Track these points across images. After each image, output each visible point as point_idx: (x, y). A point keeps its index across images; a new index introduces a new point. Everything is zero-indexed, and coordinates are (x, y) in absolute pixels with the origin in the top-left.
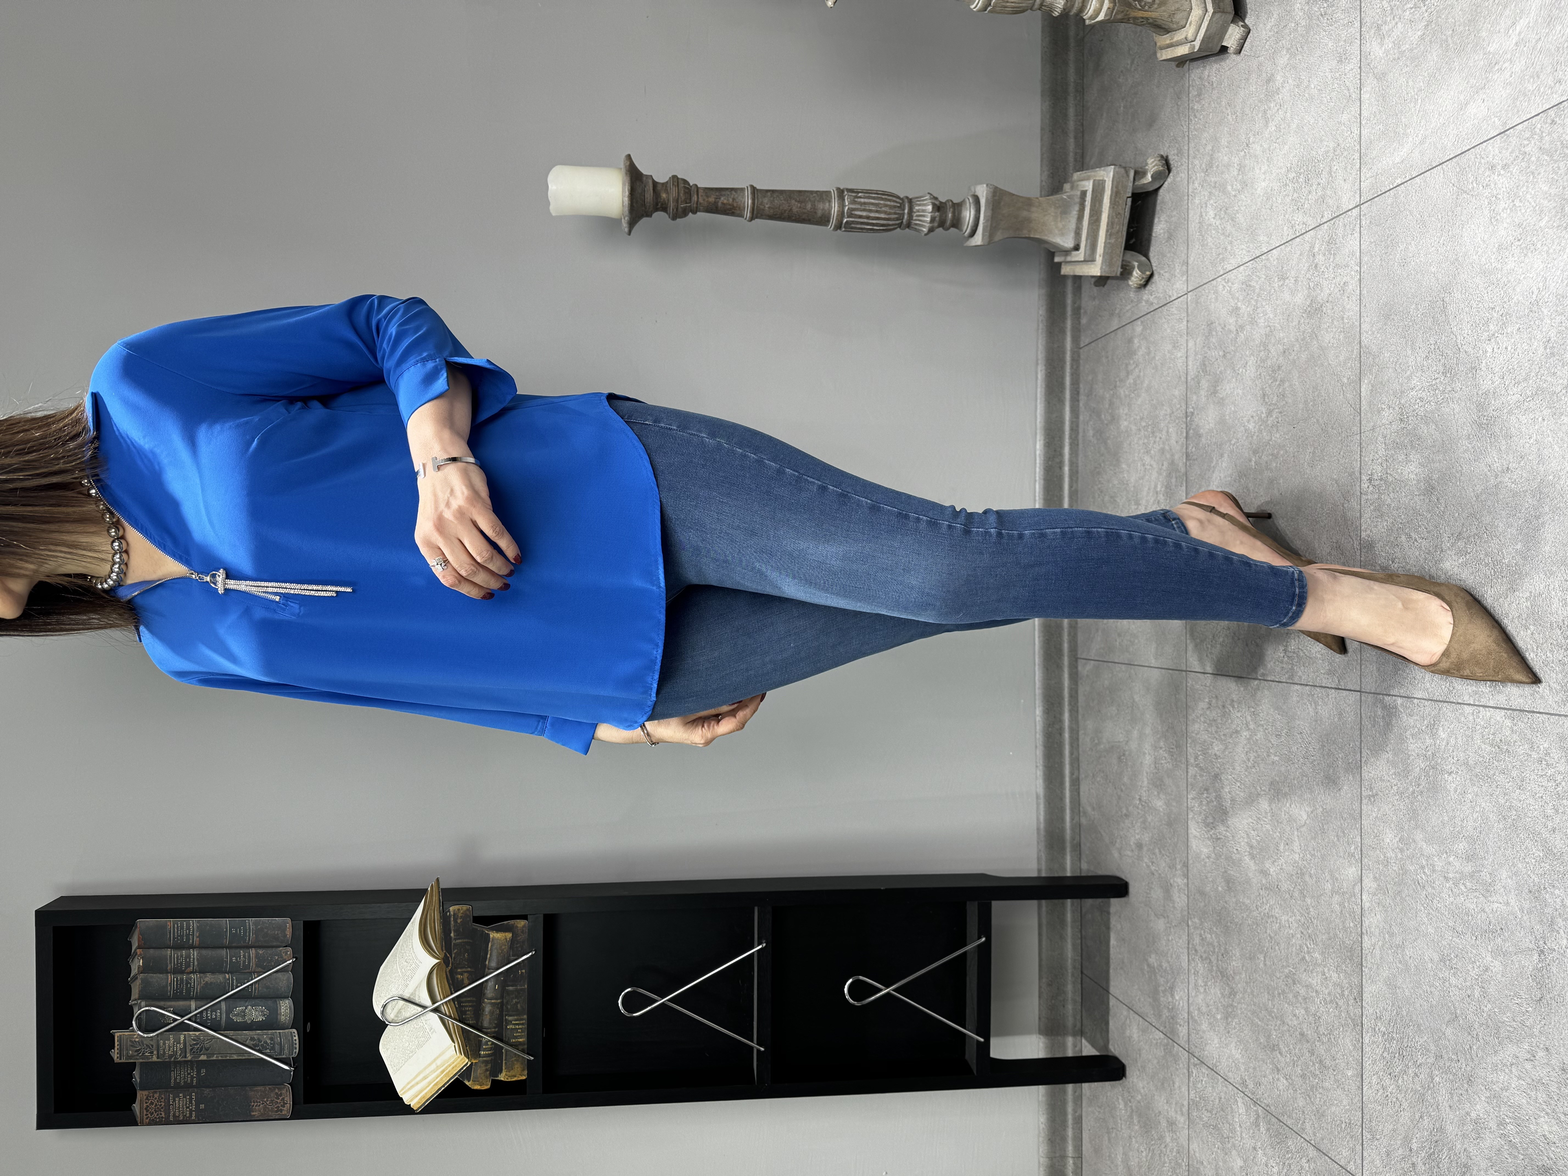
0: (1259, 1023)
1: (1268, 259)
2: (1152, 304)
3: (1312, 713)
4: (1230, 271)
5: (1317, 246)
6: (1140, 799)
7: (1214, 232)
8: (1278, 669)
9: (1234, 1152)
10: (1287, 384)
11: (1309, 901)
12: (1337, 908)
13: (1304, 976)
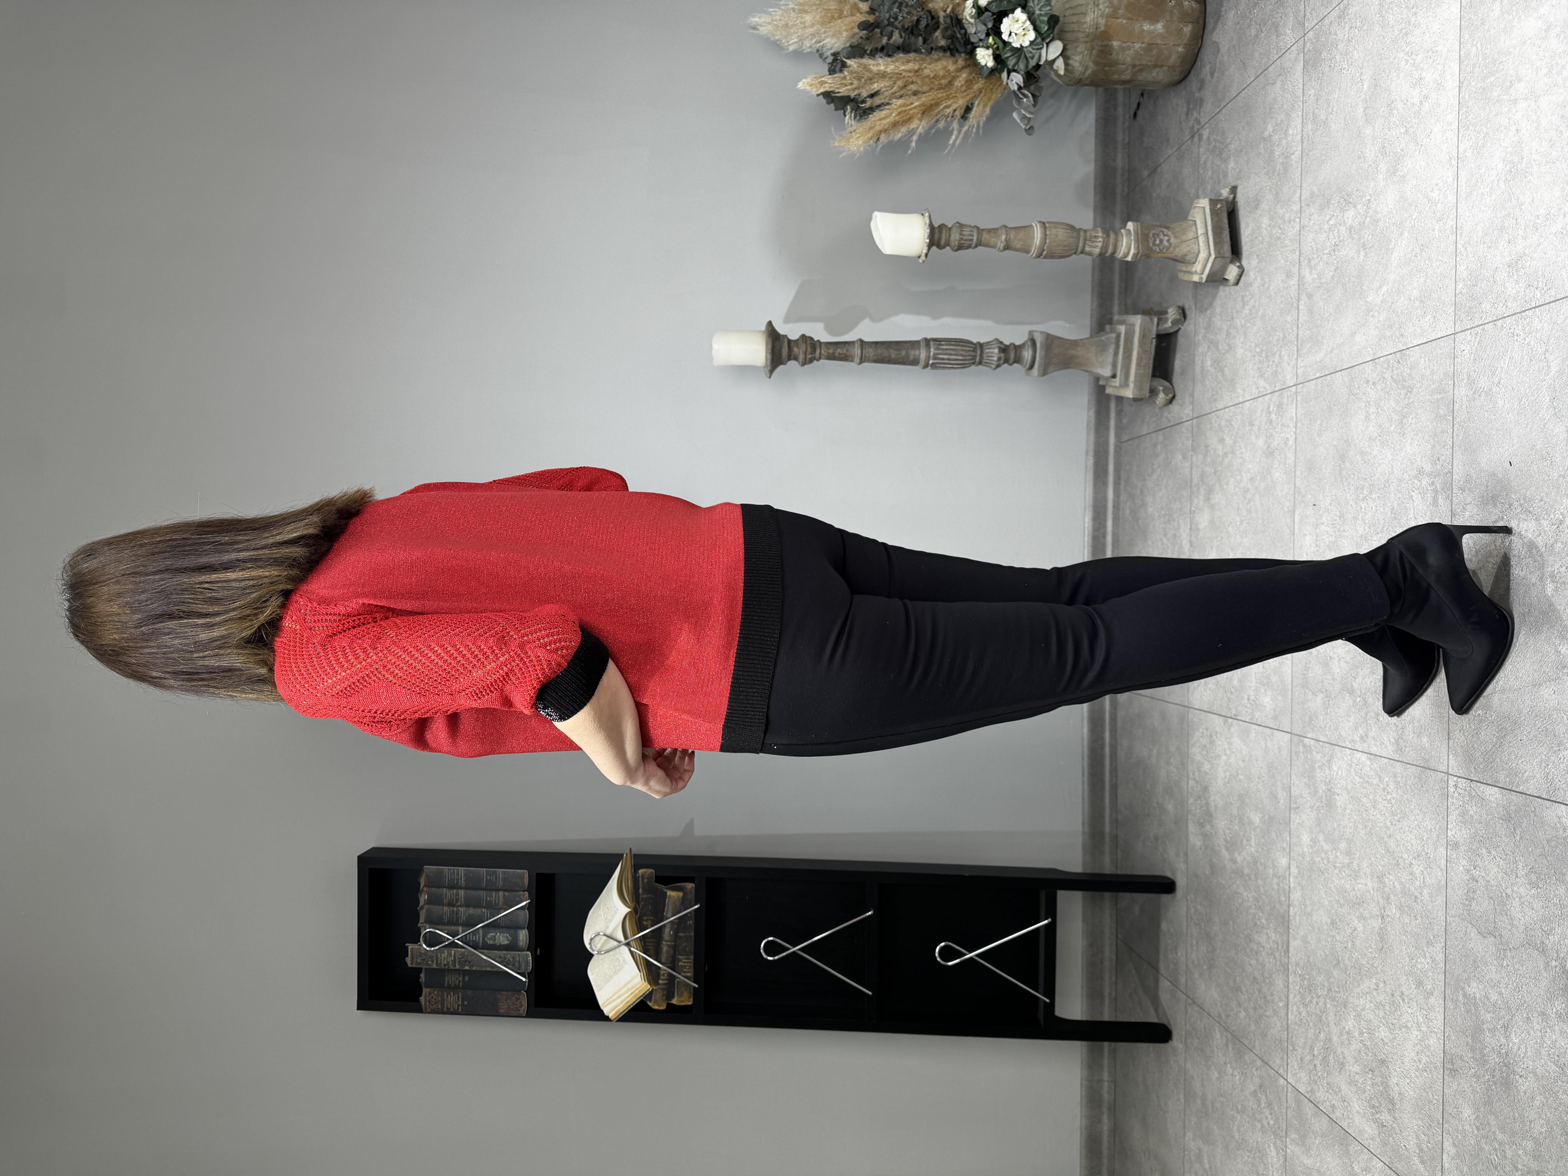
0: (1229, 971)
1: (1242, 408)
2: (1169, 421)
3: (1264, 747)
4: (1220, 410)
5: (1272, 407)
6: (1157, 803)
7: (1210, 377)
8: (1244, 712)
9: (1213, 1067)
10: (1252, 503)
11: (1260, 882)
12: (1275, 887)
13: (1256, 937)
